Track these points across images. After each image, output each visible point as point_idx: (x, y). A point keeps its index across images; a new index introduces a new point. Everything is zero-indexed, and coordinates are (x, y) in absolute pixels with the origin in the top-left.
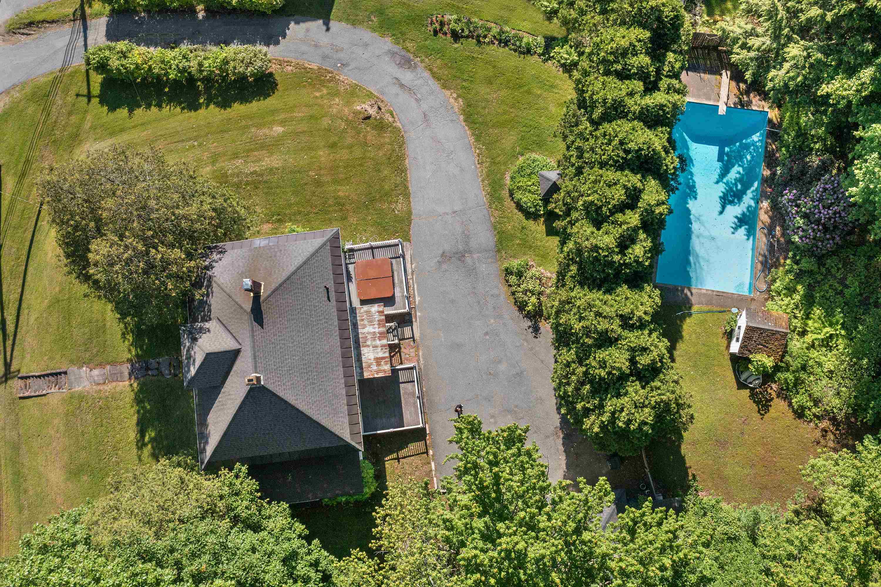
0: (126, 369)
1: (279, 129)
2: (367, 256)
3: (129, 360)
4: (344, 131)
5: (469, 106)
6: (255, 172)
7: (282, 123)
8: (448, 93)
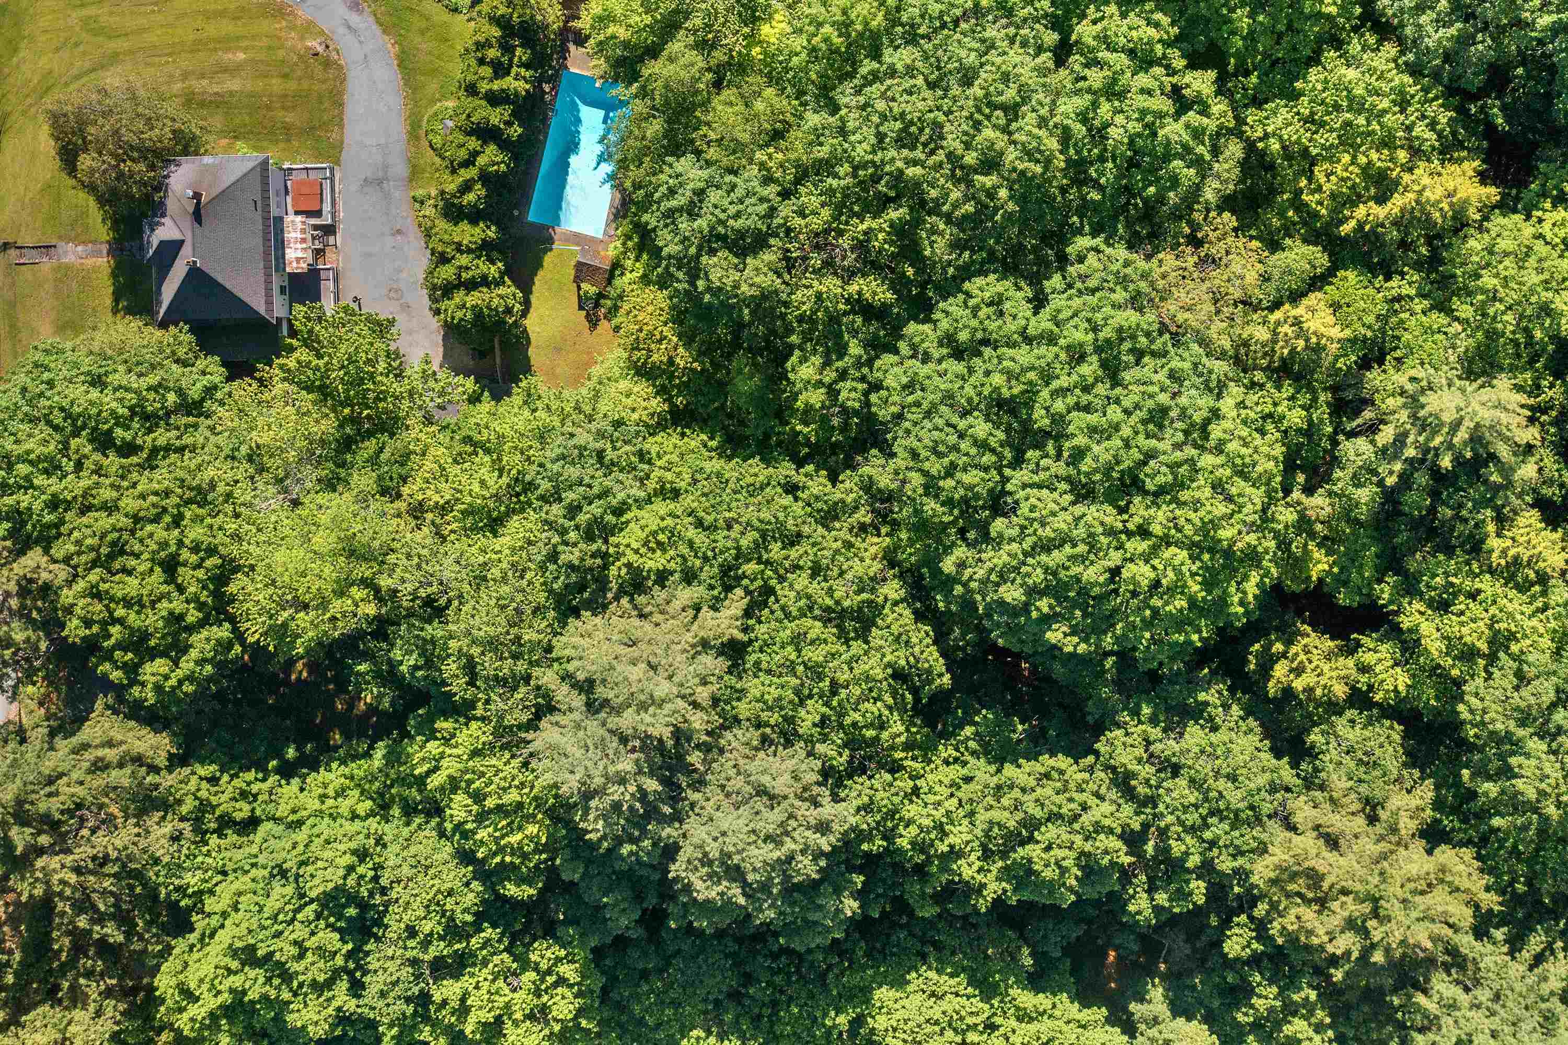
0: (105, 248)
1: (241, 56)
2: (303, 175)
3: (108, 242)
4: (296, 64)
5: (403, 52)
6: (216, 94)
7: (245, 50)
8: (386, 38)
